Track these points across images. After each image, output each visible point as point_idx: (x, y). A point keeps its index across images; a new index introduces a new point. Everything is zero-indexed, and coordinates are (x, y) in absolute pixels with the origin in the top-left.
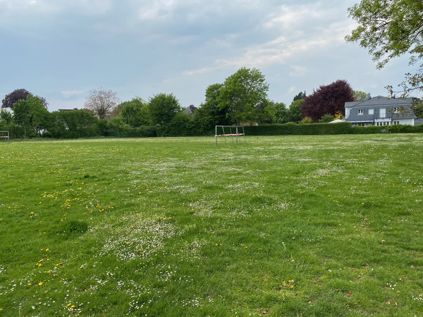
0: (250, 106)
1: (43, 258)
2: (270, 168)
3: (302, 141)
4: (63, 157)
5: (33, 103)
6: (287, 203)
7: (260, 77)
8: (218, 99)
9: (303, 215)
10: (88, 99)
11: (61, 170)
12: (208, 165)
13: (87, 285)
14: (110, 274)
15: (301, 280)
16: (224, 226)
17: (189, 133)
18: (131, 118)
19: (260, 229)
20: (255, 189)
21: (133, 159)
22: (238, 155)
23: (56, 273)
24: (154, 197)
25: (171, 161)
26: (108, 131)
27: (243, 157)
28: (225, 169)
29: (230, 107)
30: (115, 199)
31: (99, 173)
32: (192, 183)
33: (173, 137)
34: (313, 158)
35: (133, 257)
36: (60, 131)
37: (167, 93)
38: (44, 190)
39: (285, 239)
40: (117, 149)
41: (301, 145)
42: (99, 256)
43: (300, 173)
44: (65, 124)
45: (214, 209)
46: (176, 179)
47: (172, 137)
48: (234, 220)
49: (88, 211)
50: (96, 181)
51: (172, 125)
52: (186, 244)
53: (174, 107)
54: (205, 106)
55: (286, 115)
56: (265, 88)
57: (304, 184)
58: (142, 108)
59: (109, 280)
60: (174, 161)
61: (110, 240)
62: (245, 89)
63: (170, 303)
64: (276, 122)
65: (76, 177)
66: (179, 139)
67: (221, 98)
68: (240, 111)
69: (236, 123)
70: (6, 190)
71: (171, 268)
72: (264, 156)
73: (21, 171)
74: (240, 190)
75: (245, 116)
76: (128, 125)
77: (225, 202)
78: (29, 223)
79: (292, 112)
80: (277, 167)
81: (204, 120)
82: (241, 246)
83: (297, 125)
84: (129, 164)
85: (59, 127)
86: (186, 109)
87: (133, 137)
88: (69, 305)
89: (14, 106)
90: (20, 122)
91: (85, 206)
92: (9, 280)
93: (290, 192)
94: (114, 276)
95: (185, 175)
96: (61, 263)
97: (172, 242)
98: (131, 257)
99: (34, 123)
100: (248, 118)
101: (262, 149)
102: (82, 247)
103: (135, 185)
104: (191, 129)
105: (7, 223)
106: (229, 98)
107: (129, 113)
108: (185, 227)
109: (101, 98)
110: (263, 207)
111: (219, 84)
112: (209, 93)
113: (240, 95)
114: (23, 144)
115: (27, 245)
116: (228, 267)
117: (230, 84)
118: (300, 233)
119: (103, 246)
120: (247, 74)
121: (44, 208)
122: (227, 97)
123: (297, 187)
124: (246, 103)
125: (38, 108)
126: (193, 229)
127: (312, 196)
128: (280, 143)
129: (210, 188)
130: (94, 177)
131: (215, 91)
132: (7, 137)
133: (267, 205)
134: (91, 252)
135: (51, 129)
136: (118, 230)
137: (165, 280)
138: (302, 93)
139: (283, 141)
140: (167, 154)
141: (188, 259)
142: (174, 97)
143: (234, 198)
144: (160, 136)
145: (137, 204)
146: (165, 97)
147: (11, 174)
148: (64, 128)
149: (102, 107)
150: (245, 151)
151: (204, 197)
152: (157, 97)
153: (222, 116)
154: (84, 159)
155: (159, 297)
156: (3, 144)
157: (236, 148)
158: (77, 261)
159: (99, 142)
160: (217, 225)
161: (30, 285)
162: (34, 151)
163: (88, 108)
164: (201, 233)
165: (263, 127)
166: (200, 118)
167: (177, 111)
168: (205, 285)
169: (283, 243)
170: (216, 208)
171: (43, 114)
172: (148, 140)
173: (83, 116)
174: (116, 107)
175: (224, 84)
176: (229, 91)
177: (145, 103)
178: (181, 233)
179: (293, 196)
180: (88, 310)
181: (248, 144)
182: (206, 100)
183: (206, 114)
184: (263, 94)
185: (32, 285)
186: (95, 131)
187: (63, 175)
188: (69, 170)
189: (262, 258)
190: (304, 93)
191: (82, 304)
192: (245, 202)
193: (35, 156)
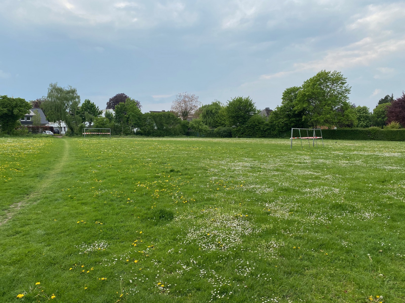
0: (329, 109)
1: (138, 239)
2: (351, 174)
3: (388, 147)
4: (152, 152)
5: (130, 105)
6: (372, 212)
7: (342, 80)
8: (294, 102)
9: (391, 228)
10: (174, 102)
11: (151, 164)
12: (283, 167)
13: (174, 269)
14: (193, 262)
15: (392, 298)
16: (302, 230)
17: (263, 134)
18: (210, 120)
19: (342, 237)
20: (334, 195)
21: (211, 157)
22: (315, 158)
23: (148, 254)
24: (232, 194)
25: (246, 161)
26: (190, 131)
27: (321, 161)
28: (301, 172)
29: (308, 110)
30: (196, 193)
31: (182, 168)
32: (267, 184)
33: (248, 138)
34: (402, 166)
35: (214, 248)
36: (150, 130)
37: (244, 97)
38: (138, 180)
39: (371, 251)
40: (197, 148)
41: (387, 152)
42: (183, 243)
43: (386, 182)
44: (155, 124)
45: (291, 211)
46: (251, 178)
47: (246, 138)
48: (313, 225)
49: (173, 201)
50: (180, 175)
51: (247, 127)
52: (263, 243)
53: (251, 109)
54: (281, 108)
55: (369, 119)
56: (346, 91)
57: (392, 194)
58: (221, 111)
59: (193, 267)
60: (249, 161)
61: (193, 230)
62: (325, 92)
63: (250, 297)
64: (357, 127)
65: (163, 171)
66: (253, 140)
67: (298, 101)
68: (318, 114)
69: (313, 126)
70: (109, 178)
71: (249, 264)
72: (344, 161)
73: (120, 163)
74: (319, 195)
75: (323, 119)
76: (207, 126)
77: (303, 205)
78: (126, 208)
79: (376, 115)
80: (359, 173)
81: (279, 123)
82: (321, 252)
83: (382, 130)
84: (208, 161)
85: (149, 127)
86: (261, 111)
87: (211, 137)
88: (159, 284)
89: (116, 107)
90: (119, 121)
91: (171, 197)
92: (112, 254)
93: (376, 201)
94: (197, 264)
95: (260, 176)
96: (151, 245)
97: (249, 239)
98: (212, 248)
99: (130, 122)
100: (326, 121)
101: (341, 153)
102: (169, 234)
103: (213, 181)
104: (265, 131)
105: (110, 205)
106: (307, 100)
107: (208, 115)
108: (262, 226)
109: (185, 102)
110: (345, 214)
111: (297, 87)
112: (286, 96)
113: (318, 97)
114: (121, 140)
115: (125, 226)
116: (307, 271)
117: (308, 87)
118: (389, 247)
119: (187, 235)
120: (326, 77)
121: (138, 196)
122: (305, 99)
123: (383, 196)
124: (325, 106)
125: (134, 110)
126: (270, 229)
127: (401, 208)
128: (362, 148)
129: (286, 190)
130: (178, 171)
131: (293, 94)
132: (109, 133)
133: (349, 212)
134: (177, 239)
135: (143, 128)
136: (200, 221)
137: (244, 274)
138: (388, 96)
139: (365, 147)
140: (242, 155)
141: (265, 258)
142: (250, 100)
143: (312, 203)
144: (235, 137)
145: (216, 199)
146: (242, 101)
147: (112, 164)
148: (153, 127)
149: (186, 109)
150: (322, 155)
151: (281, 198)
152: (234, 100)
153: (298, 119)
154: (170, 155)
155: (239, 290)
156: (106, 140)
157: (313, 151)
158: (165, 245)
159: (181, 141)
160: (295, 228)
161: (128, 261)
162: (129, 147)
163: (174, 110)
164: (278, 234)
165: (343, 131)
166: (275, 120)
167: (253, 113)
168: (284, 286)
169: (369, 254)
170: (293, 211)
171: (138, 115)
172: (224, 140)
173: (169, 117)
174: (198, 110)
175: (302, 87)
176: (307, 94)
177: (224, 106)
178: (258, 231)
179: (379, 206)
180: (176, 291)
181: (325, 147)
182: (282, 103)
183: (282, 116)
184: (344, 97)
185: (130, 261)
186: (179, 131)
187: (153, 168)
188: (157, 164)
189: (344, 267)
190: (391, 96)
191: (170, 285)
192: (324, 207)
193: (130, 150)
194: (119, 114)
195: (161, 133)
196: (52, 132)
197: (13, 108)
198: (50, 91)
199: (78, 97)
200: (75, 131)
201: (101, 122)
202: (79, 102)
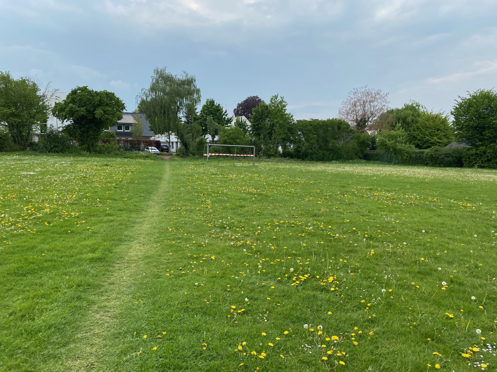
10: (344, 104)
26: (374, 152)
36: (307, 150)
58: (421, 119)
89: (254, 111)
90: (258, 134)
99: (274, 136)
132: (252, 156)
186: (353, 151)
194: (258, 122)
195: (323, 154)
196: (157, 149)
197: (95, 107)
198: (154, 81)
199: (198, 91)
200: (191, 149)
201: (231, 135)
202: (199, 99)
